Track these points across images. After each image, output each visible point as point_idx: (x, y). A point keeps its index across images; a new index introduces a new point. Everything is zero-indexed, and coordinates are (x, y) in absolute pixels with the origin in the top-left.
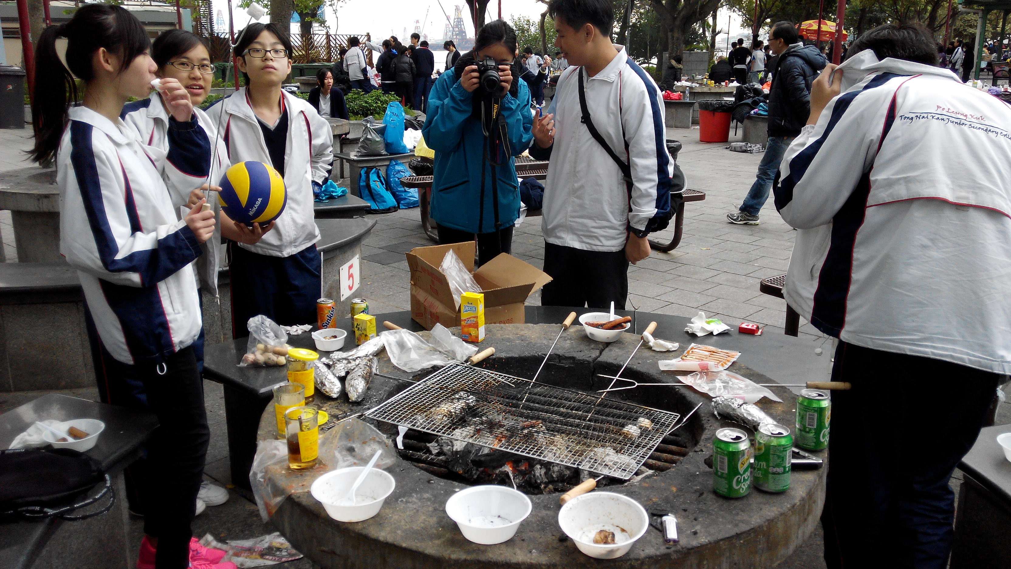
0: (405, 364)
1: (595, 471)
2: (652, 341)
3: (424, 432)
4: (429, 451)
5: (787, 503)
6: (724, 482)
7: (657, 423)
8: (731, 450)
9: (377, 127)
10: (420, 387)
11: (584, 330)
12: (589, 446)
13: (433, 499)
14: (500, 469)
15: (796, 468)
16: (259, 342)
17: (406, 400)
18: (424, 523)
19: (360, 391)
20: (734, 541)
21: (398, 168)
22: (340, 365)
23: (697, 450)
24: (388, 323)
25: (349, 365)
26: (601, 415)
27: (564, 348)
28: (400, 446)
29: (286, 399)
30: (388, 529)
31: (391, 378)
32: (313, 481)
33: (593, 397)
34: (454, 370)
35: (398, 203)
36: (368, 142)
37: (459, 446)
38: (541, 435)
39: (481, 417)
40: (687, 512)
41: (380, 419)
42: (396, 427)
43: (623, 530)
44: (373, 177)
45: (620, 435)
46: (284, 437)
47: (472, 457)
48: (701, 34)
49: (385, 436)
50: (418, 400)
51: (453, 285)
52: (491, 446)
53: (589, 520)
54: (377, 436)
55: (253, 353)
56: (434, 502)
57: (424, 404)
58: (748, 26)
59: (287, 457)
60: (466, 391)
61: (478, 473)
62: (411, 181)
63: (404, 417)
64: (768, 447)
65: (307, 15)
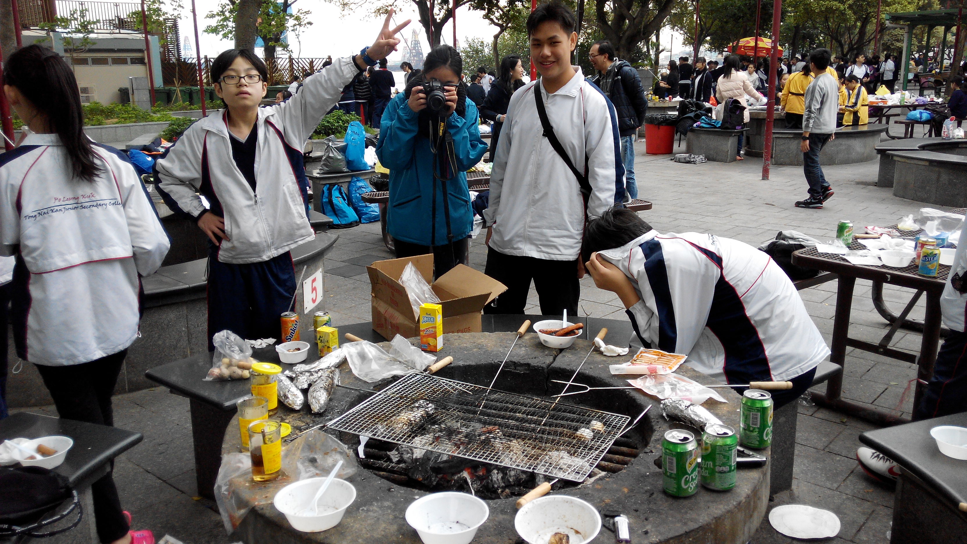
0: (366, 375)
1: (550, 475)
2: (603, 347)
3: (385, 441)
4: (389, 460)
5: (734, 500)
6: (673, 481)
7: (609, 426)
8: (679, 451)
9: (338, 145)
10: (380, 397)
11: (538, 338)
12: (544, 450)
13: (393, 507)
14: (459, 475)
15: (741, 466)
16: (225, 356)
17: (367, 410)
18: (384, 531)
19: (322, 402)
20: (683, 539)
21: (360, 184)
22: (303, 377)
23: (648, 451)
24: (349, 335)
25: (312, 377)
26: (555, 419)
27: (519, 355)
28: (362, 455)
29: (249, 412)
30: (349, 538)
31: (352, 389)
32: (276, 493)
33: (548, 402)
34: (413, 379)
35: (360, 218)
36: (330, 160)
37: (418, 454)
38: (498, 440)
39: (439, 424)
40: (638, 512)
41: (341, 429)
42: (358, 436)
43: (577, 532)
44: (335, 193)
45: (574, 438)
46: (247, 450)
47: (431, 463)
48: (645, 52)
49: (346, 446)
50: (378, 410)
51: (412, 296)
52: (450, 453)
53: (545, 523)
54: (338, 446)
55: (219, 367)
56: (394, 510)
57: (385, 413)
58: (690, 43)
59: (251, 470)
60: (425, 399)
61: (437, 479)
62: (371, 197)
63: (365, 427)
64: (714, 447)
65: (271, 39)
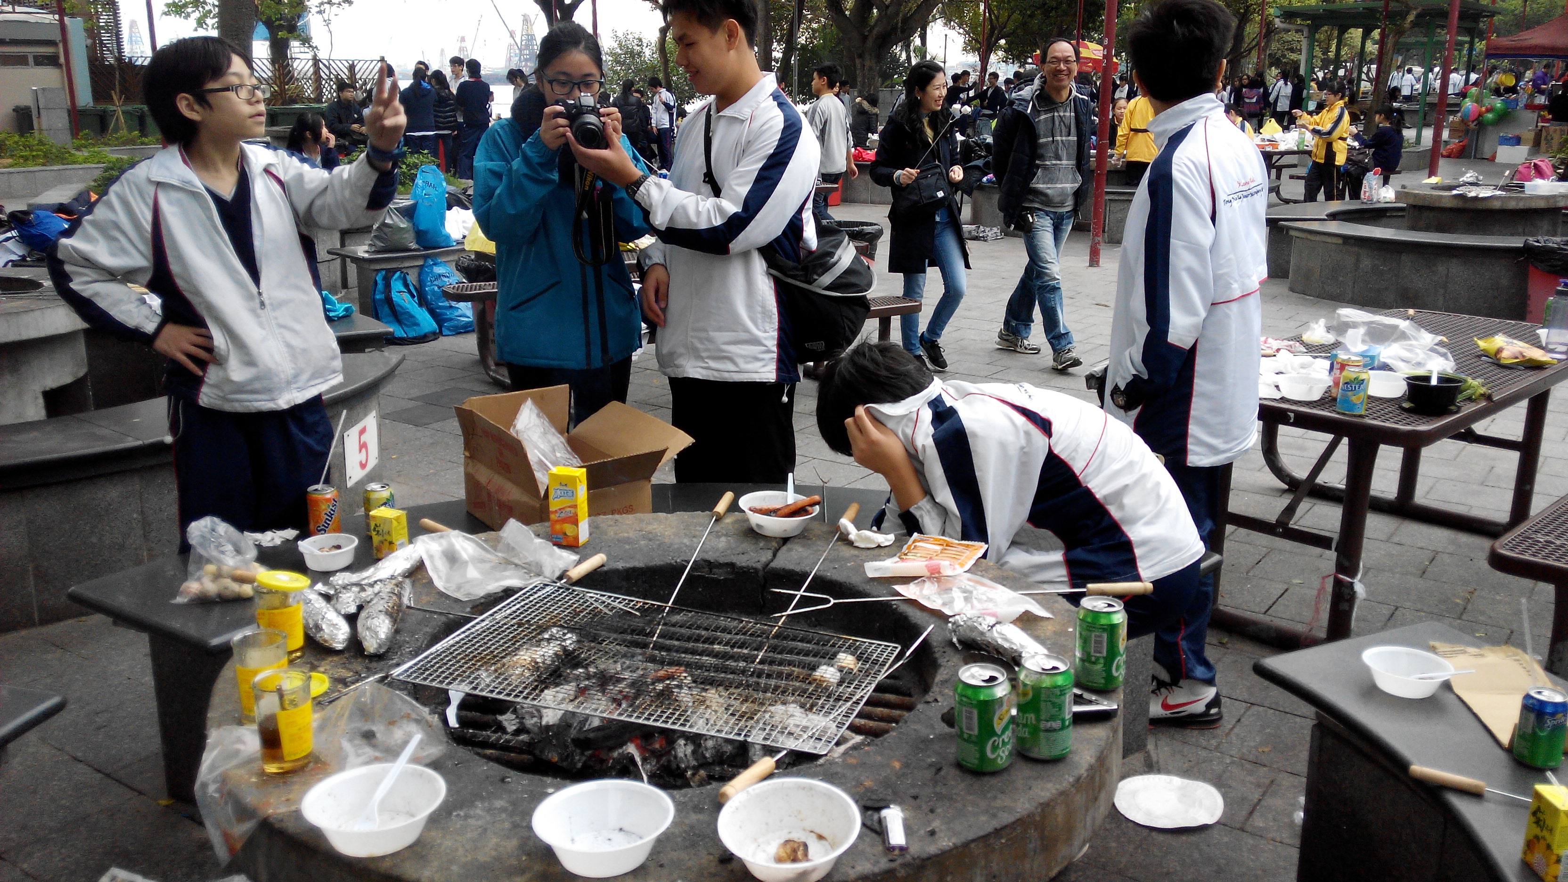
0: (459, 588)
1: (773, 744)
2: (853, 533)
3: (494, 699)
4: (501, 728)
5: (1069, 775)
6: (973, 749)
7: (866, 661)
8: (982, 698)
9: (401, 205)
10: (483, 624)
11: (747, 520)
12: (762, 704)
13: (510, 808)
14: (620, 751)
15: (1080, 719)
16: (209, 561)
17: (461, 647)
18: (496, 850)
19: (383, 636)
20: (992, 841)
21: (438, 270)
22: (348, 595)
23: (930, 699)
24: (427, 522)
25: (363, 595)
26: (778, 653)
27: (717, 550)
28: (453, 722)
29: (254, 657)
30: (436, 864)
31: (435, 613)
32: (304, 792)
33: (766, 625)
34: (540, 594)
35: (440, 327)
36: (386, 230)
37: (551, 717)
38: (685, 690)
39: (586, 667)
40: (918, 801)
41: (417, 681)
42: (446, 692)
43: (821, 837)
44: (397, 285)
45: (810, 683)
46: (252, 720)
47: (573, 733)
49: (426, 710)
50: (481, 646)
51: (533, 455)
52: (604, 715)
53: (767, 824)
54: (413, 710)
55: (199, 579)
56: (512, 814)
57: (492, 652)
58: (974, 50)
59: (259, 755)
60: (561, 626)
61: (584, 758)
62: (459, 291)
63: (459, 675)
64: (1037, 690)
65: (281, 28)
